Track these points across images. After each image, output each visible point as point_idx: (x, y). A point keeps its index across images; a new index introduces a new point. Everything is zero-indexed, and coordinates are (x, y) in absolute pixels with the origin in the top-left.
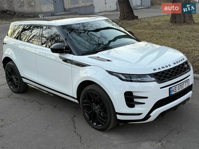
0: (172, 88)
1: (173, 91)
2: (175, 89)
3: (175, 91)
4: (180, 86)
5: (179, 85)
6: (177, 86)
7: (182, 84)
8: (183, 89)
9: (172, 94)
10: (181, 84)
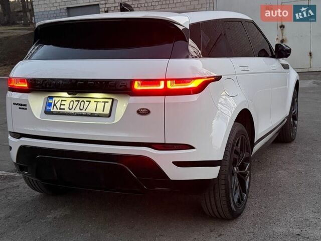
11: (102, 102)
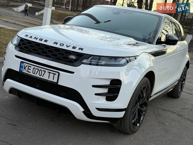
0: (24, 64)
1: (25, 68)
2: (28, 69)
3: (28, 72)
4: (37, 70)
5: (36, 68)
6: (33, 67)
7: (42, 69)
8: (41, 77)
9: (23, 71)
10: (40, 69)
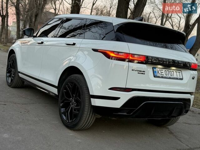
11: (178, 72)
